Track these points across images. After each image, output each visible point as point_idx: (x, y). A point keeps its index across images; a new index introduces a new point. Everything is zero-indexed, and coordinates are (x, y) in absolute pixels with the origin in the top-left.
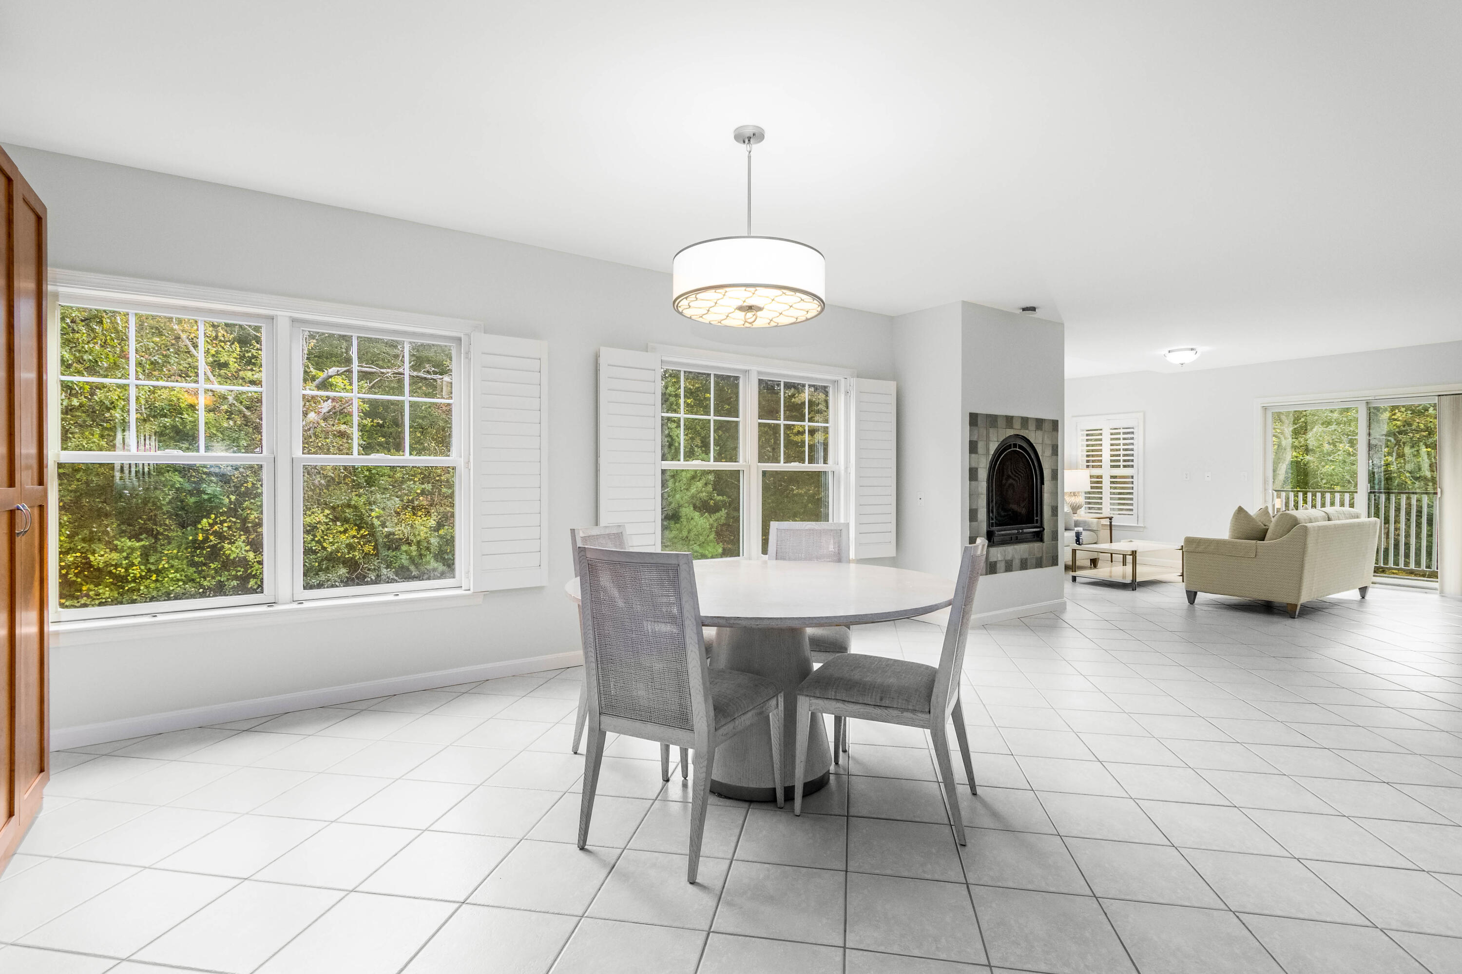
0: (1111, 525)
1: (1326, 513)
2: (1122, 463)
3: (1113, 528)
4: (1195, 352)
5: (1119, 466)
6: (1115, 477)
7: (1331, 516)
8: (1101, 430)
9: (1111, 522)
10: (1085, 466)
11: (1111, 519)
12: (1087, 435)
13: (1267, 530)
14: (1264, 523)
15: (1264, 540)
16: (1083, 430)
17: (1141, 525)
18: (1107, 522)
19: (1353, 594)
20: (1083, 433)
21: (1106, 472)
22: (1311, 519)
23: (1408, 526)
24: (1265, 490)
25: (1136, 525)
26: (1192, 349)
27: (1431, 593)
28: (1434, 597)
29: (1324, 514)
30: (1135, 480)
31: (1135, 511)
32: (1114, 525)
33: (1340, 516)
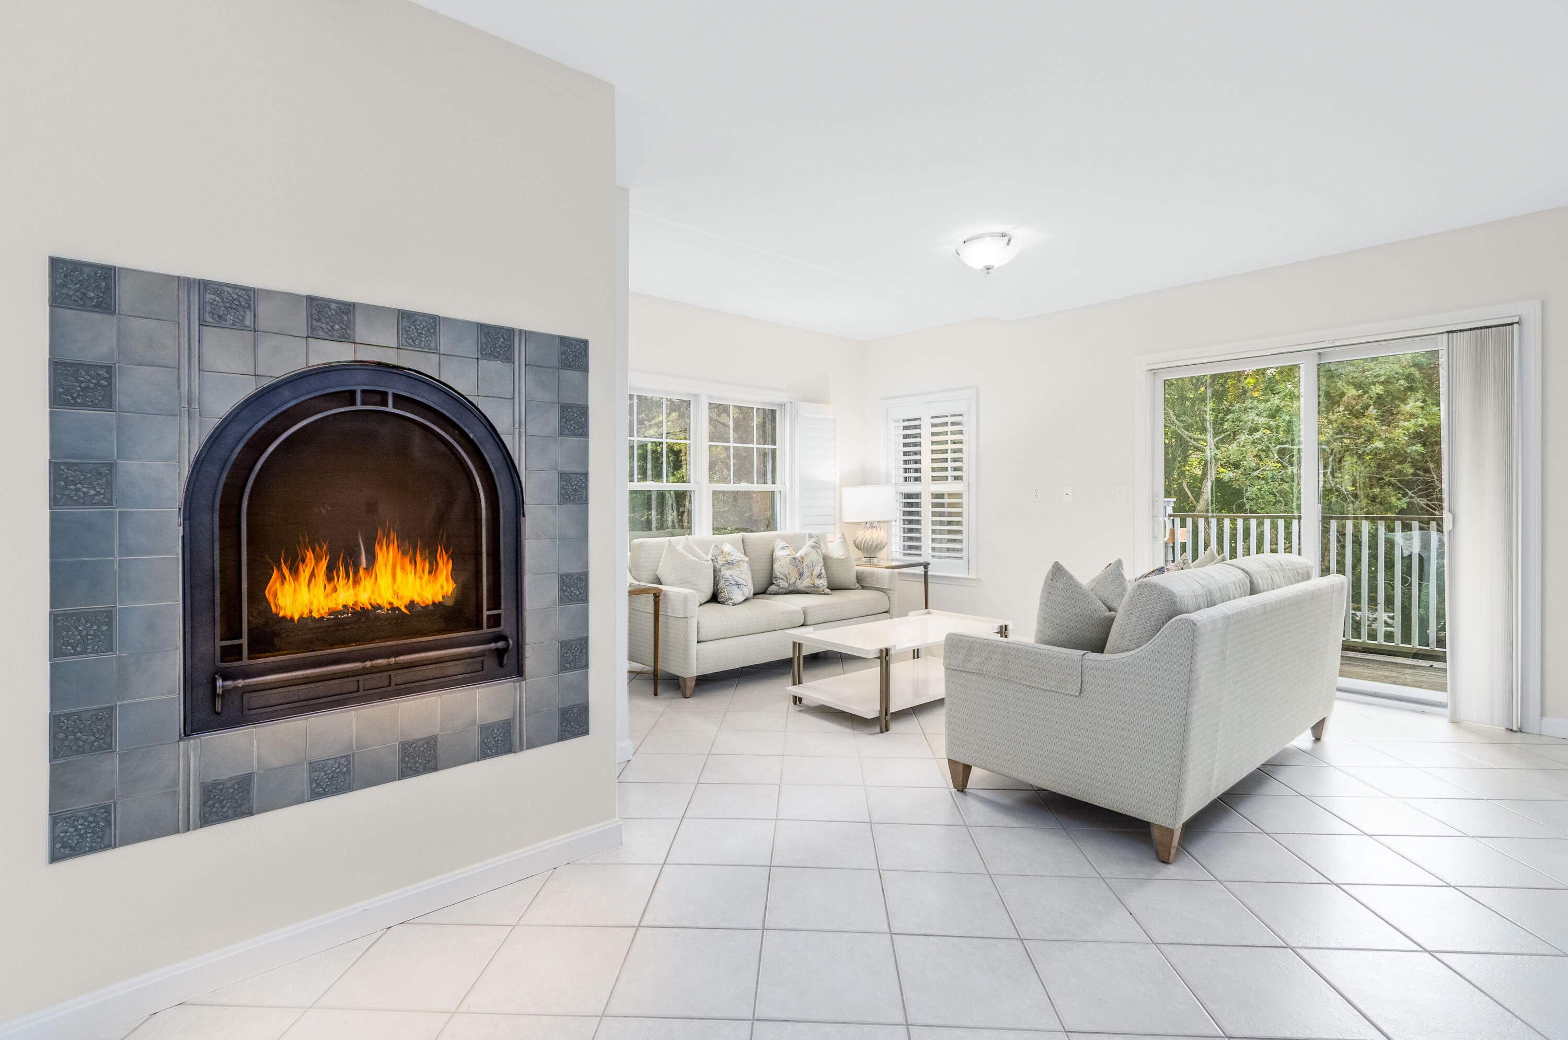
0: (926, 575)
1: (1246, 572)
2: (950, 473)
3: (930, 580)
4: (1006, 239)
5: (946, 478)
6: (941, 496)
7: (1260, 582)
8: (920, 419)
9: (926, 573)
10: (902, 479)
11: (926, 566)
12: (906, 428)
13: (1111, 620)
14: (1109, 602)
15: (1102, 652)
16: (896, 421)
17: (973, 576)
18: (920, 570)
19: (1304, 740)
20: (897, 424)
21: (927, 488)
22: (1211, 593)
23: (1373, 577)
24: (1153, 517)
25: (965, 576)
26: (1003, 235)
27: (1431, 714)
28: (1438, 724)
29: (1241, 575)
30: (964, 501)
31: (964, 554)
32: (934, 576)
33: (1275, 576)
